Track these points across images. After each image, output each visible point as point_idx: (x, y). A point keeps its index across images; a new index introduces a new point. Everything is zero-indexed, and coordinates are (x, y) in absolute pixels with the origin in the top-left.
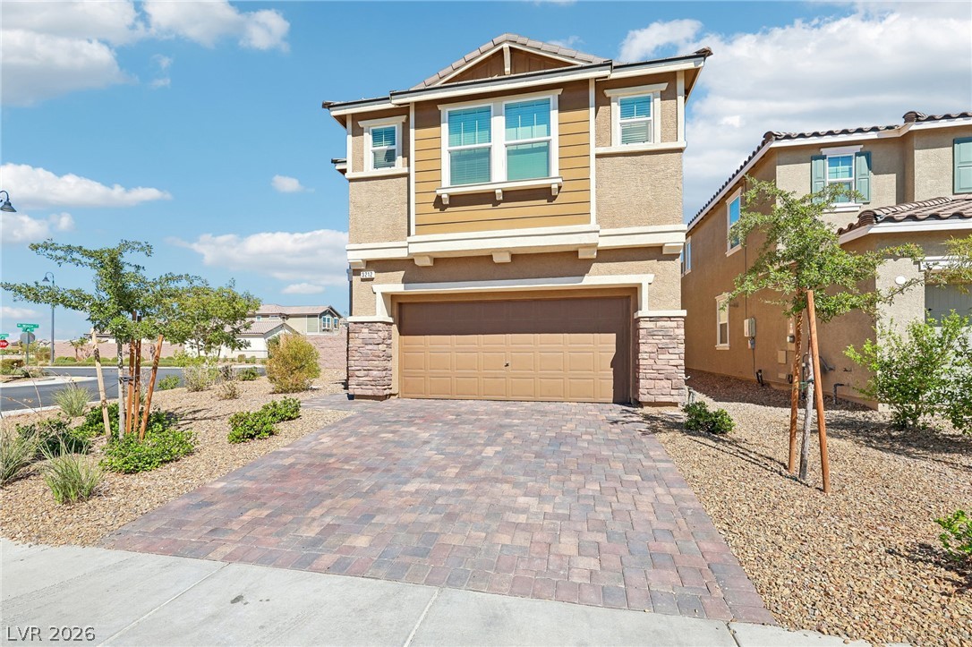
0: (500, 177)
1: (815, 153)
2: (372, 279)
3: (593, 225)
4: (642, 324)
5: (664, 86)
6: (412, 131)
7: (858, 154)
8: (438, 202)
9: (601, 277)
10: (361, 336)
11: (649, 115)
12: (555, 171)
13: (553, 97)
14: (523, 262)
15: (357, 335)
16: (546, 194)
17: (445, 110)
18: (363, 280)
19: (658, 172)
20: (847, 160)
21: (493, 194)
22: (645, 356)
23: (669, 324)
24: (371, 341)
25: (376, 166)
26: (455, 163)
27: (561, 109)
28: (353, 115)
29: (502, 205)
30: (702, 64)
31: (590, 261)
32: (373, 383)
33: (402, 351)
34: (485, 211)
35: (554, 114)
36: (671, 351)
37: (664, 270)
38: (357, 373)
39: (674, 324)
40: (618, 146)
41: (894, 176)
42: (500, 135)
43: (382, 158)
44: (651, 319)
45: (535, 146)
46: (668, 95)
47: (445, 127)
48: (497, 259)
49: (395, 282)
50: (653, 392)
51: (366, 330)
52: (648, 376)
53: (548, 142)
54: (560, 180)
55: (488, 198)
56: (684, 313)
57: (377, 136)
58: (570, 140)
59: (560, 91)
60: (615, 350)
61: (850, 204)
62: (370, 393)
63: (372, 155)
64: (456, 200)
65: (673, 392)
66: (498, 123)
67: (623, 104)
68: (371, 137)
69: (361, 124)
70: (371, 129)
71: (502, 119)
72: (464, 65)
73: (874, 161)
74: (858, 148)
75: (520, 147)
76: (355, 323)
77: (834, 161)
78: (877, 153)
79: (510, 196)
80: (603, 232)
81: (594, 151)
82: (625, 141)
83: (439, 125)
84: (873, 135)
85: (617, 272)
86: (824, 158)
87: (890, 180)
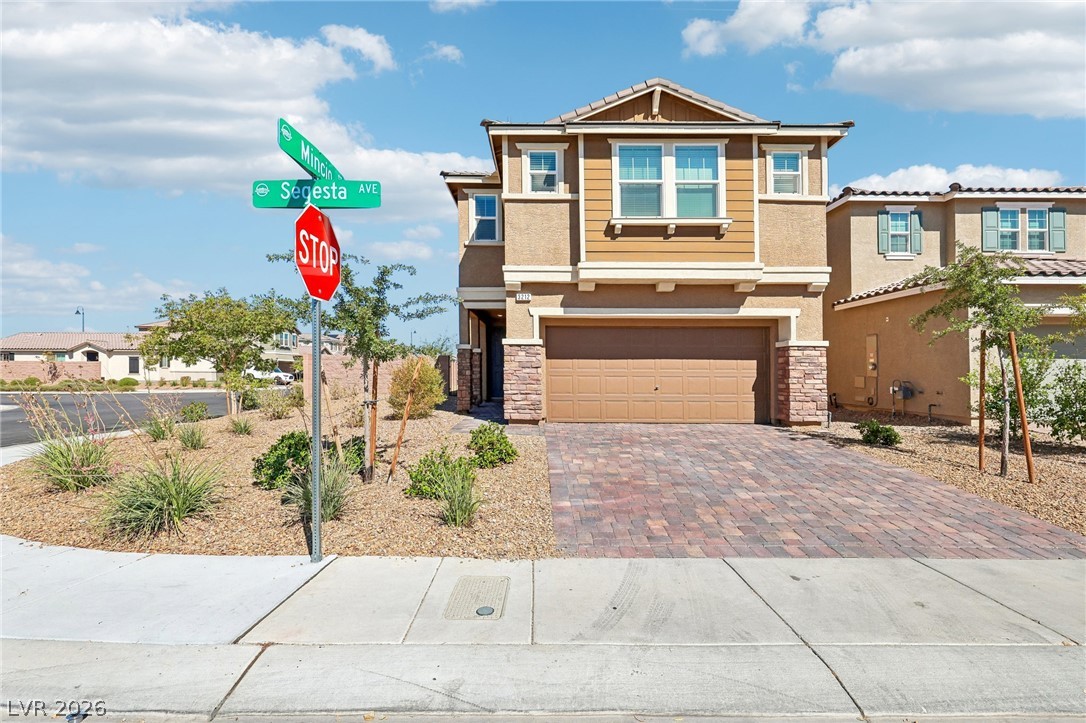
0: (670, 213)
1: (880, 208)
2: (528, 302)
3: (757, 263)
4: (792, 353)
5: (811, 147)
6: (581, 161)
7: (912, 213)
8: (610, 231)
9: (753, 309)
10: (517, 359)
11: (797, 170)
12: (722, 211)
13: (721, 145)
14: (687, 292)
15: (513, 358)
16: (715, 232)
17: (616, 145)
18: (517, 302)
19: (805, 220)
20: (904, 217)
21: (666, 227)
22: (795, 381)
23: (814, 353)
24: (529, 365)
25: (534, 189)
26: (625, 195)
27: (728, 157)
28: (509, 137)
29: (673, 239)
30: (846, 134)
31: (746, 295)
32: (532, 407)
33: (549, 374)
34: (656, 243)
35: (722, 161)
36: (816, 376)
37: (809, 305)
38: (514, 397)
39: (818, 353)
40: (772, 195)
41: (938, 233)
42: (671, 174)
43: (540, 182)
44: (800, 348)
45: (701, 187)
46: (815, 155)
47: (616, 160)
48: (661, 288)
49: (553, 306)
50: (801, 413)
51: (523, 353)
52: (797, 399)
53: (715, 185)
54: (730, 221)
55: (661, 231)
56: (827, 343)
57: (535, 160)
58: (735, 185)
59: (727, 141)
60: (755, 375)
61: (906, 253)
62: (528, 417)
63: (530, 178)
64: (629, 231)
65: (819, 413)
66: (669, 163)
67: (775, 157)
68: (529, 160)
69: (519, 146)
70: (529, 152)
71: (673, 159)
72: (616, 101)
73: (924, 219)
74: (912, 208)
75: (687, 187)
76: (511, 346)
77: (895, 217)
78: (927, 213)
79: (682, 231)
80: (766, 269)
81: (757, 196)
82: (777, 190)
83: (610, 157)
84: (925, 199)
85: (768, 306)
86: (887, 213)
87: (934, 237)
